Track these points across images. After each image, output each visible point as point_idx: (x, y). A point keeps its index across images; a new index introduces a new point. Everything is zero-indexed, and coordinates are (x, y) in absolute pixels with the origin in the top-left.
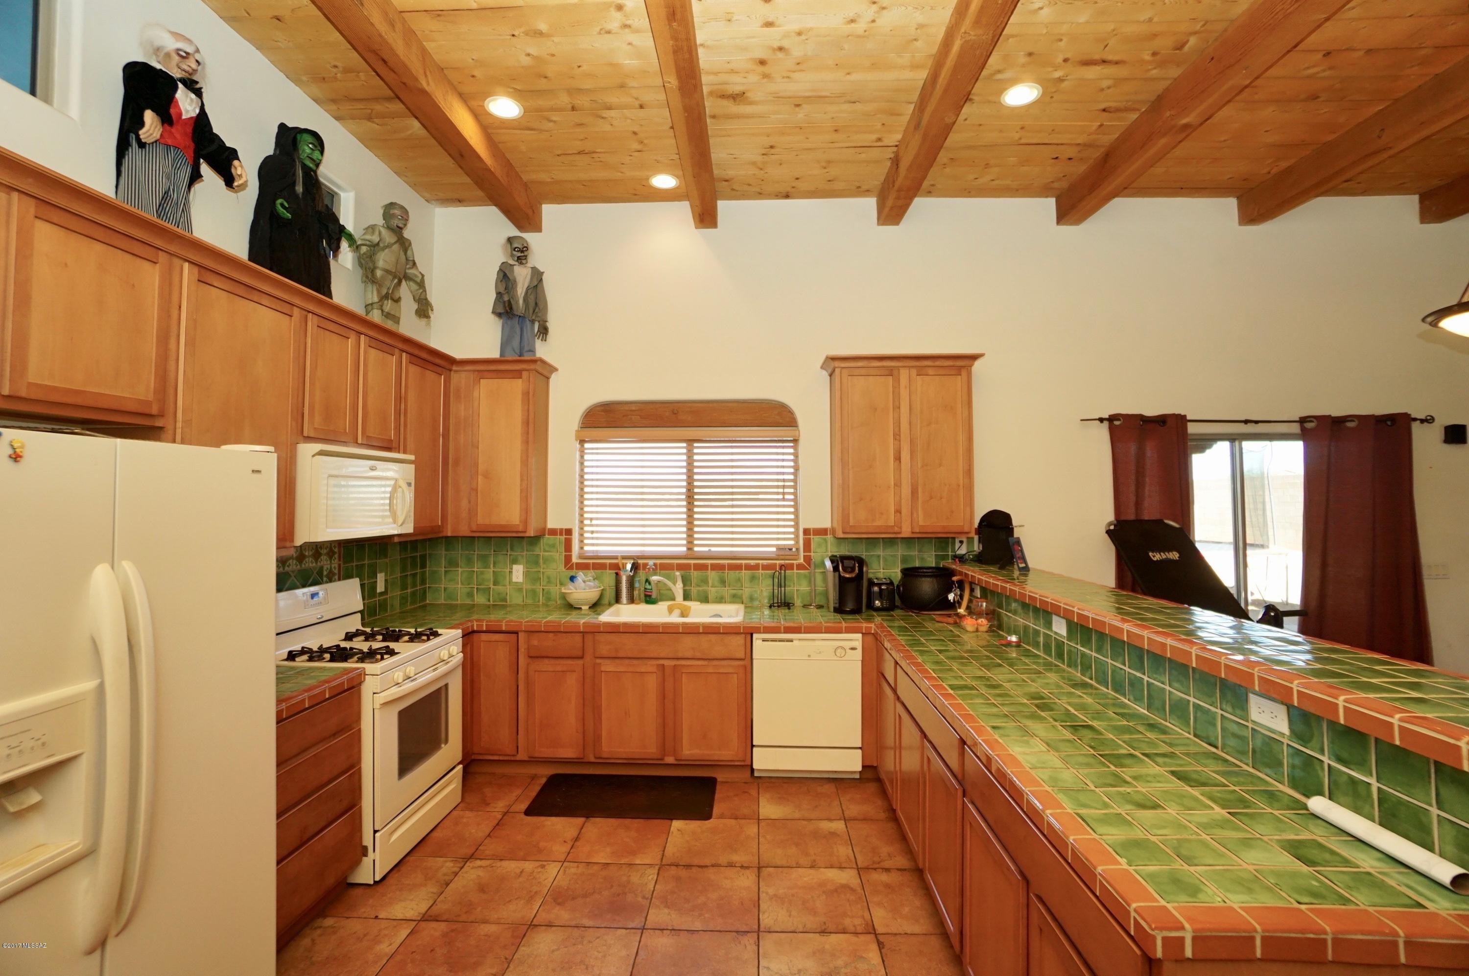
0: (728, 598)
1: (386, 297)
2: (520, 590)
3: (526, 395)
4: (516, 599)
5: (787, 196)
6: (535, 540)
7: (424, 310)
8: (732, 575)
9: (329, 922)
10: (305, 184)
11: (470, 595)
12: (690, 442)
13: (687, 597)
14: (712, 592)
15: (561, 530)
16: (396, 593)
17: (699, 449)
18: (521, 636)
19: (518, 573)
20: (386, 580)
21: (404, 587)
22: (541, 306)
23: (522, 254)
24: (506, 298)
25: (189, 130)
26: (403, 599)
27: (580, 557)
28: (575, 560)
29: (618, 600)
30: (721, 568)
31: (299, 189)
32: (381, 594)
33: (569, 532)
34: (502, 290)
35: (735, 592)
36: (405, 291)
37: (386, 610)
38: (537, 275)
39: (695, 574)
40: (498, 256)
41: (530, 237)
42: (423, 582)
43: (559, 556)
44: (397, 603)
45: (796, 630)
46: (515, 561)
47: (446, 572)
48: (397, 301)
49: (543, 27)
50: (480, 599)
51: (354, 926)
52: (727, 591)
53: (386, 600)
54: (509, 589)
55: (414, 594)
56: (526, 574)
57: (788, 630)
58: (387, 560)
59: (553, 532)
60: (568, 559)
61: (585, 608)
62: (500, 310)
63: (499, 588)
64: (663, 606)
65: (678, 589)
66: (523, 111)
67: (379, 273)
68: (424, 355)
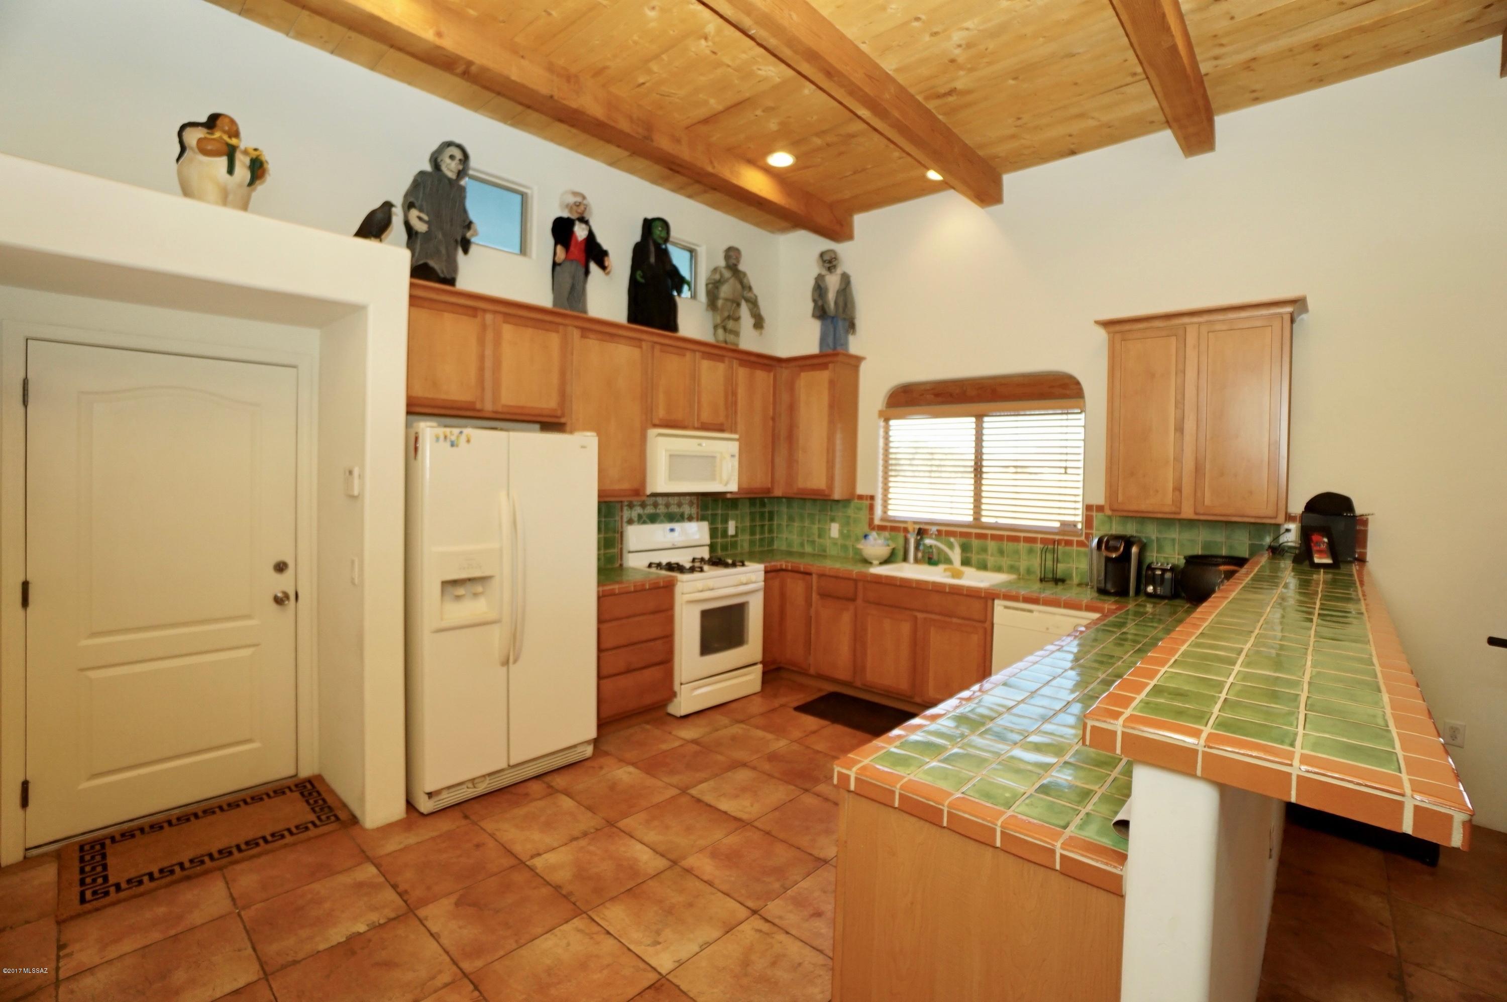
0: (1005, 568)
1: (729, 317)
2: (835, 544)
3: (832, 383)
4: (832, 551)
5: (1073, 153)
6: (845, 502)
7: (759, 323)
8: (1008, 546)
9: (648, 727)
10: (657, 256)
11: (802, 545)
12: (979, 417)
13: (966, 562)
14: (991, 561)
15: (867, 496)
16: (745, 538)
17: (989, 422)
18: (814, 577)
19: (835, 530)
20: (737, 527)
21: (753, 533)
22: (849, 306)
23: (831, 265)
24: (820, 303)
25: (583, 247)
26: (752, 543)
27: (882, 519)
28: (877, 522)
29: (905, 559)
30: (999, 538)
31: (652, 260)
32: (732, 536)
33: (872, 498)
34: (816, 298)
35: (1012, 563)
36: (744, 311)
37: (736, 548)
38: (846, 280)
39: (975, 543)
40: (814, 269)
41: (840, 248)
42: (771, 531)
43: (863, 515)
44: (746, 546)
45: (1035, 601)
46: (833, 520)
47: (787, 526)
48: (737, 319)
49: (770, 104)
50: (808, 549)
51: (657, 732)
52: (1005, 562)
53: (736, 542)
54: (828, 543)
55: (762, 540)
56: (841, 532)
57: (1027, 600)
58: (738, 512)
59: (861, 497)
60: (871, 520)
61: (876, 562)
62: (818, 314)
63: (821, 540)
64: (941, 568)
65: (956, 555)
66: (795, 160)
67: (720, 303)
68: (753, 359)
